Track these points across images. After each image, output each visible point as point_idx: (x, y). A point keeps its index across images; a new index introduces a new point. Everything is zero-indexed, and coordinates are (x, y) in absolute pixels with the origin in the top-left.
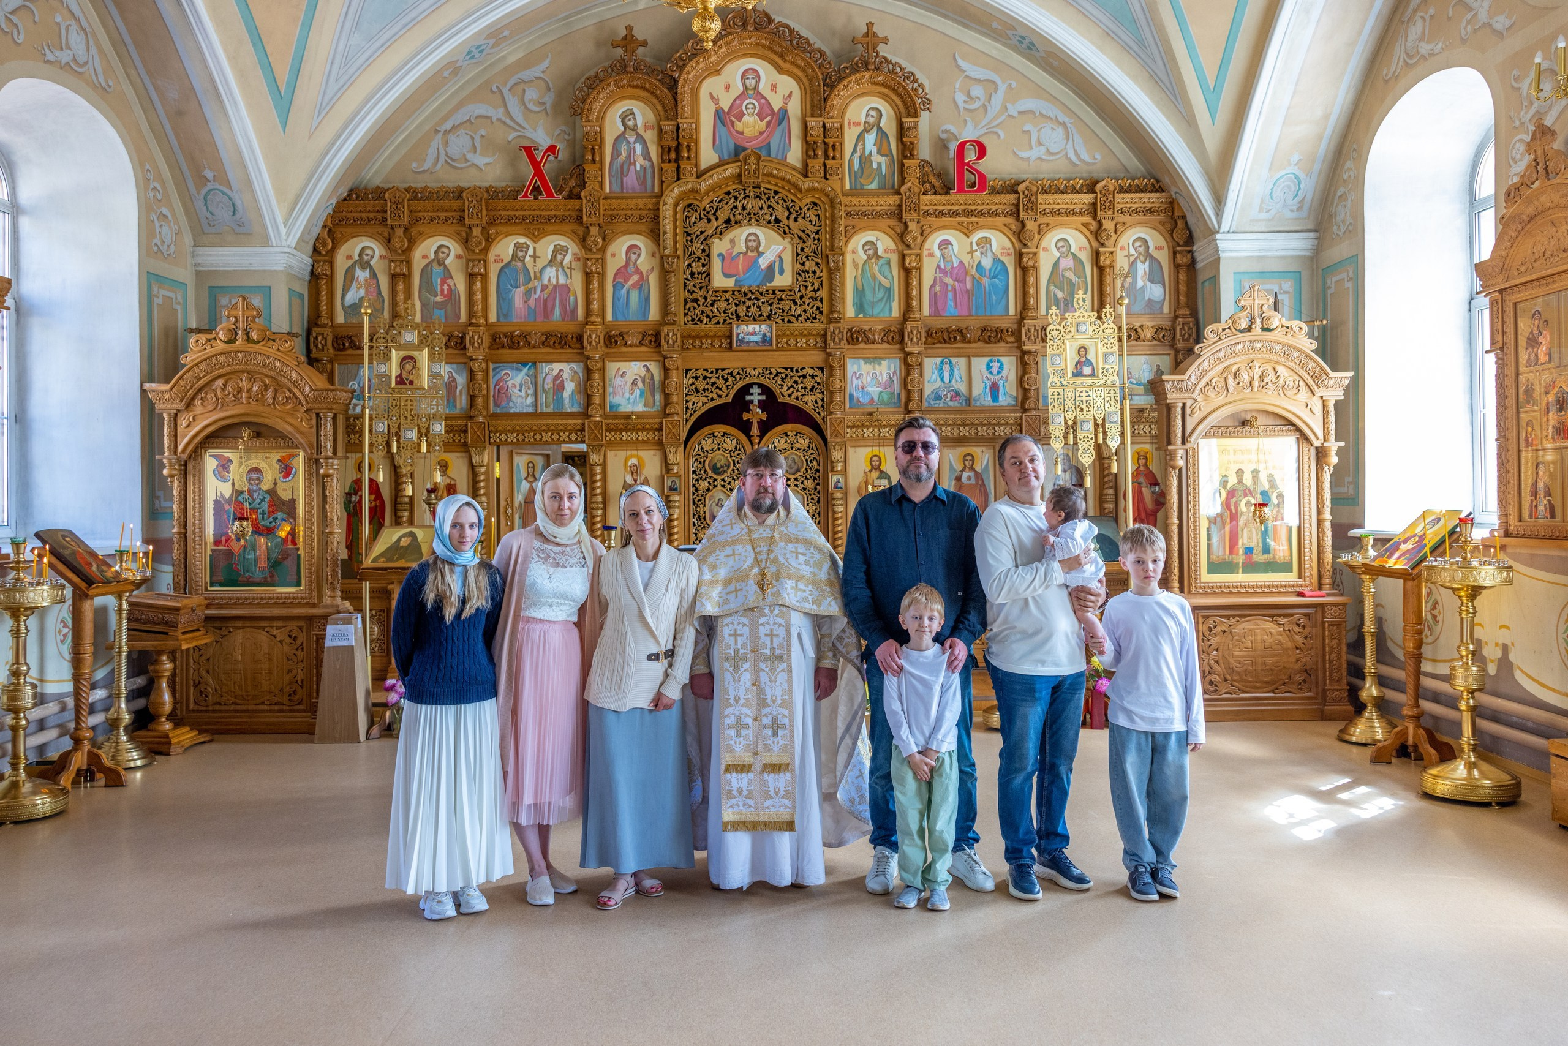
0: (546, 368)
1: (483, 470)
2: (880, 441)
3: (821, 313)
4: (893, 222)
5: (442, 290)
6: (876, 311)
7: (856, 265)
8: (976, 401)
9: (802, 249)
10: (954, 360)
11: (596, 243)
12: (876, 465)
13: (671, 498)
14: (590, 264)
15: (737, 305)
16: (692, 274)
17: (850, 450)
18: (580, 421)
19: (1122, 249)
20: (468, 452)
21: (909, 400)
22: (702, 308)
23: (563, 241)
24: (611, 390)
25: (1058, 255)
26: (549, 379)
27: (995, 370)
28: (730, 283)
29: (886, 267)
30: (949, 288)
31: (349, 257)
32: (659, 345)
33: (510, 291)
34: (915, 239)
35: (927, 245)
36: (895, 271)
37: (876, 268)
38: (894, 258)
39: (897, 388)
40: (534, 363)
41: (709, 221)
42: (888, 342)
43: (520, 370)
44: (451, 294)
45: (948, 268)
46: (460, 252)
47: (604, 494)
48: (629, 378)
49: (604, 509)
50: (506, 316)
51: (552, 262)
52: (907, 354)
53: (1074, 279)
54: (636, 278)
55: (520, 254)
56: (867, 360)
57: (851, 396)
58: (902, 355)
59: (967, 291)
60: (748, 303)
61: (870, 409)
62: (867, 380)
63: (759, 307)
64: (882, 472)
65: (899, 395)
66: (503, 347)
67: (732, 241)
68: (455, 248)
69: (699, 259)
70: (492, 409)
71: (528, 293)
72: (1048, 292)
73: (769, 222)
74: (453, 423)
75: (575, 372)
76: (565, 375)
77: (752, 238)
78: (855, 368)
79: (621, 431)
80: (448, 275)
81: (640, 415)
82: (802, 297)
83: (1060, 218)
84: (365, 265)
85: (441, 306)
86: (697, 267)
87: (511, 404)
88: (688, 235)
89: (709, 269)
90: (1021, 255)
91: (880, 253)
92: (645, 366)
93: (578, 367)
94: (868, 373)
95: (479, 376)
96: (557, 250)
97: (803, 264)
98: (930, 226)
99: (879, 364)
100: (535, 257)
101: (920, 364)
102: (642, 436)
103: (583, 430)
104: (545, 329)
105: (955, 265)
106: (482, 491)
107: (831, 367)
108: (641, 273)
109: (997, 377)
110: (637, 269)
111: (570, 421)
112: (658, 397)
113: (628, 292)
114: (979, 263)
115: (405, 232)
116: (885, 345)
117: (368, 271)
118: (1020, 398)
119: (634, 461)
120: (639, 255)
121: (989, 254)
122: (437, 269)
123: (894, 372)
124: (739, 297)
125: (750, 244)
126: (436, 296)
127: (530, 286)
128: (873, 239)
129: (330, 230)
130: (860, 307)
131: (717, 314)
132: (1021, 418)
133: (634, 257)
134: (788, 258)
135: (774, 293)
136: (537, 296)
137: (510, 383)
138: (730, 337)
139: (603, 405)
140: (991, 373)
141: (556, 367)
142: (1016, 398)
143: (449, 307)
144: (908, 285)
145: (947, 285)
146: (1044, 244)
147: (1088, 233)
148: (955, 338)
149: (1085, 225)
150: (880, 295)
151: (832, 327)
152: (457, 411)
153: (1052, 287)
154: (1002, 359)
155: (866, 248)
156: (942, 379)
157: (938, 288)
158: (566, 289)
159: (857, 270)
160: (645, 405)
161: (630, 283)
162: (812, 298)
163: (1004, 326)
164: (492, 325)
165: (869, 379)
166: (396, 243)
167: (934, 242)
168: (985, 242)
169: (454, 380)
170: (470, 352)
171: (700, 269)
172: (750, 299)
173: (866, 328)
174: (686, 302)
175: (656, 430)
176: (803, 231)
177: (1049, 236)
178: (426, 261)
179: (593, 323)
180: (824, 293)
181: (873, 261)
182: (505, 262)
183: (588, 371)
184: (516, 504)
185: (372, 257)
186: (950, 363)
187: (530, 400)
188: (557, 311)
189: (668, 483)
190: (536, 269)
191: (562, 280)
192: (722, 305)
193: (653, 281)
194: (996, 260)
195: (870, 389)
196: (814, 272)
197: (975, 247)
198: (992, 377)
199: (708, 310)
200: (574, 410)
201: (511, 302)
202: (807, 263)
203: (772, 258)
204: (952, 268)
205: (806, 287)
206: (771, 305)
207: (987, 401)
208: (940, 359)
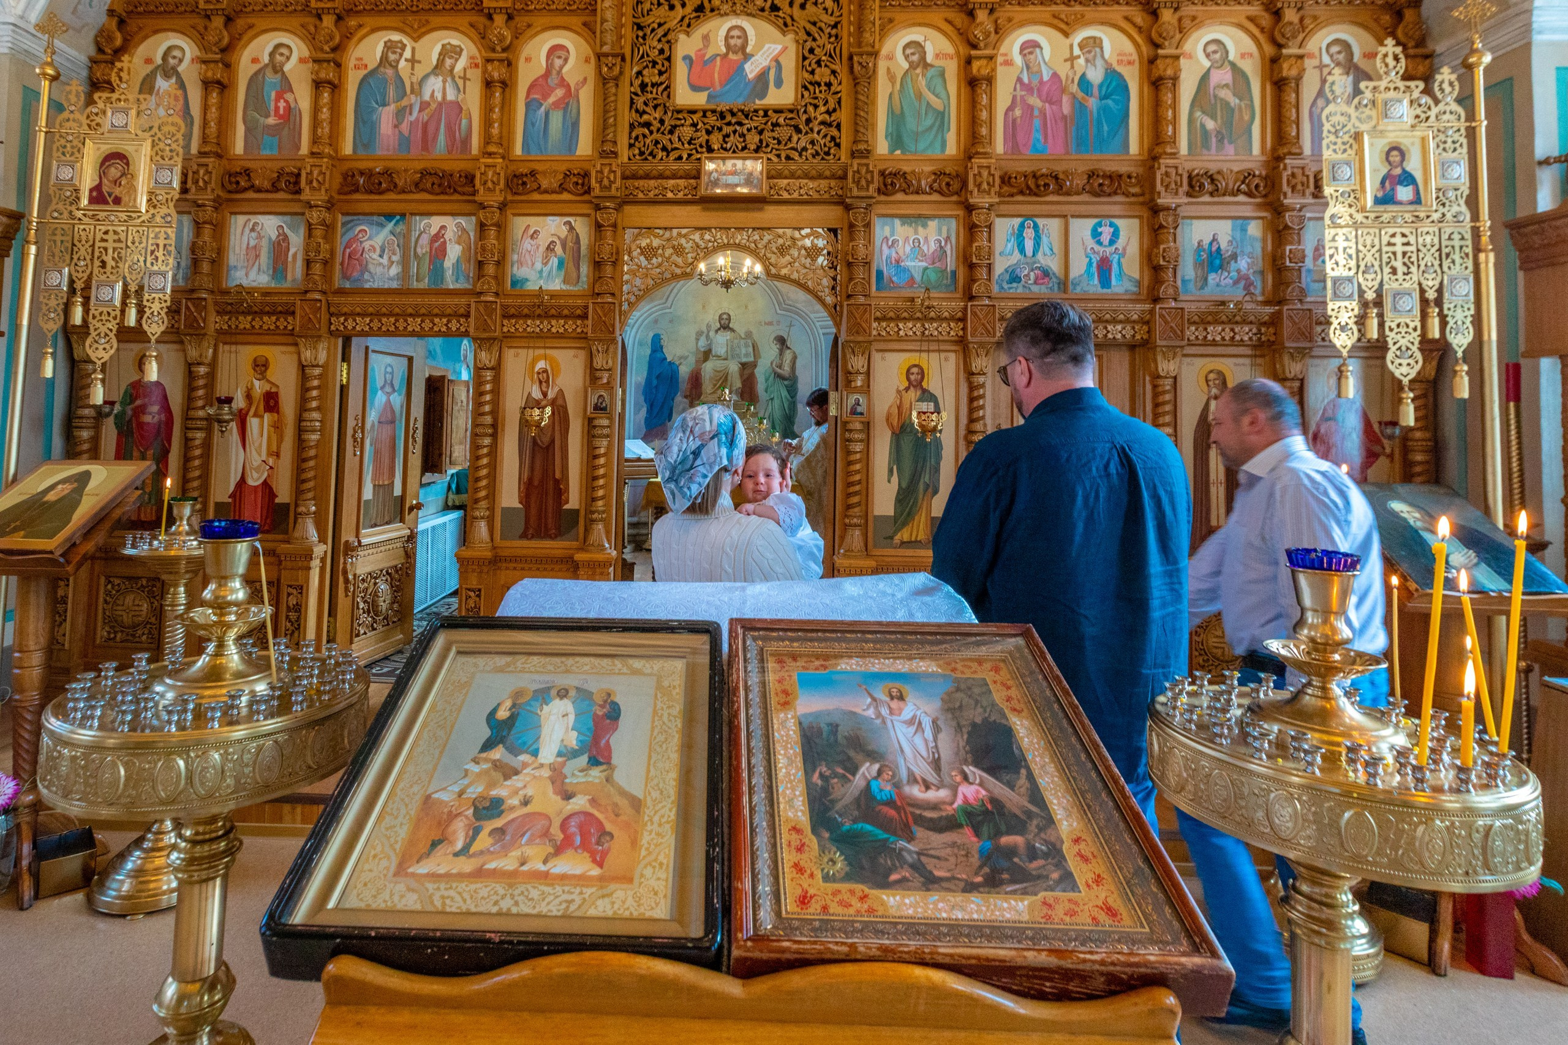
0: (421, 223)
1: (317, 371)
2: (926, 342)
3: (838, 145)
4: (951, 15)
5: (277, 108)
6: (921, 146)
7: (891, 78)
8: (1075, 285)
9: (811, 51)
10: (1041, 222)
11: (502, 39)
12: (916, 380)
13: (596, 422)
14: (490, 68)
15: (708, 132)
16: (643, 86)
17: (876, 357)
18: (463, 301)
19: (1311, 56)
20: (296, 344)
21: (971, 280)
22: (655, 136)
23: (455, 39)
24: (515, 257)
25: (1207, 64)
26: (425, 240)
27: (1106, 238)
28: (700, 100)
29: (938, 81)
30: (1036, 113)
31: (148, 61)
32: (588, 191)
33: (374, 110)
34: (987, 35)
35: (1002, 50)
36: (952, 87)
37: (922, 82)
38: (952, 68)
39: (951, 263)
40: (403, 215)
41: (672, 7)
42: (940, 192)
43: (382, 226)
44: (289, 115)
45: (1035, 82)
46: (306, 53)
47: (495, 413)
48: (543, 241)
49: (494, 436)
50: (366, 146)
51: (438, 68)
52: (969, 209)
53: (1234, 101)
54: (559, 93)
55: (392, 57)
56: (905, 218)
57: (880, 273)
58: (961, 213)
59: (1064, 117)
60: (727, 129)
61: (908, 293)
62: (905, 249)
63: (743, 135)
64: (924, 391)
65: (954, 273)
66: (357, 190)
67: (706, 38)
68: (298, 48)
69: (655, 63)
70: (338, 282)
71: (400, 114)
72: (1191, 121)
73: (762, 10)
74: (275, 299)
75: (464, 230)
76: (449, 235)
77: (736, 33)
78: (887, 231)
79: (527, 316)
80: (286, 86)
81: (553, 295)
82: (808, 121)
83: (1215, 8)
84: (168, 71)
85: (274, 131)
86: (650, 75)
87: (366, 276)
88: (640, 27)
89: (669, 78)
90: (1152, 61)
91: (929, 58)
92: (569, 223)
93: (468, 223)
94: (907, 239)
95: (318, 232)
96: (448, 52)
97: (812, 72)
98: (1010, 20)
99: (925, 226)
100: (413, 61)
101: (990, 227)
102: (557, 326)
103: (467, 316)
104: (420, 166)
105: (1046, 78)
106: (314, 404)
107: (851, 226)
108: (568, 86)
109: (1109, 250)
110: (563, 79)
111: (449, 301)
112: (585, 269)
113: (547, 114)
114: (1084, 75)
115: (226, 25)
116: (935, 197)
117: (173, 80)
118: (1146, 283)
119: (541, 365)
120: (566, 60)
121: (1099, 62)
122: (271, 78)
123: (948, 239)
124: (712, 120)
125: (732, 42)
126: (267, 116)
127: (405, 102)
128: (919, 38)
129: (121, 23)
130: (897, 140)
131: (678, 145)
132: (1152, 312)
133: (558, 62)
134: (790, 63)
135: (766, 115)
136: (413, 118)
137: (367, 245)
138: (697, 177)
139: (499, 279)
140: (1099, 243)
141: (436, 222)
142: (1139, 284)
143: (285, 132)
144: (973, 104)
145: (1031, 108)
146: (1187, 47)
147: (1256, 31)
148: (1046, 185)
149: (1251, 19)
150: (929, 122)
151: (856, 162)
152: (287, 285)
153: (1198, 114)
154: (1119, 222)
155: (908, 51)
156: (1022, 251)
157: (1018, 112)
158: (457, 107)
159: (893, 84)
160: (564, 282)
161: (551, 100)
162: (823, 123)
163: (1123, 169)
164: (346, 159)
165: (908, 249)
166: (211, 38)
167: (1013, 45)
168: (1092, 45)
169: (286, 238)
170: (306, 195)
171: (656, 79)
172: (729, 124)
173: (906, 168)
174: (632, 127)
175: (579, 317)
176: (814, 24)
177: (1195, 35)
178: (257, 67)
179: (490, 155)
180: (844, 116)
181: (919, 71)
182: (370, 67)
183: (482, 227)
184: (368, 426)
185: (181, 61)
186: (1036, 226)
187: (394, 271)
188: (442, 138)
189: (593, 400)
190: (414, 80)
191: (451, 96)
192: (687, 132)
193: (586, 99)
194: (1111, 73)
195: (909, 264)
196: (829, 85)
197: (1077, 51)
198: (1101, 249)
199: (665, 140)
200: (458, 286)
201: (373, 127)
202: (818, 71)
203: (765, 63)
204: (1041, 82)
205: (816, 107)
206: (761, 133)
207: (1093, 286)
208: (1019, 220)
